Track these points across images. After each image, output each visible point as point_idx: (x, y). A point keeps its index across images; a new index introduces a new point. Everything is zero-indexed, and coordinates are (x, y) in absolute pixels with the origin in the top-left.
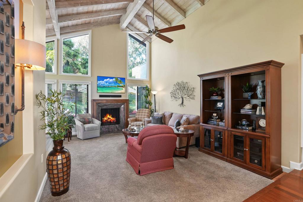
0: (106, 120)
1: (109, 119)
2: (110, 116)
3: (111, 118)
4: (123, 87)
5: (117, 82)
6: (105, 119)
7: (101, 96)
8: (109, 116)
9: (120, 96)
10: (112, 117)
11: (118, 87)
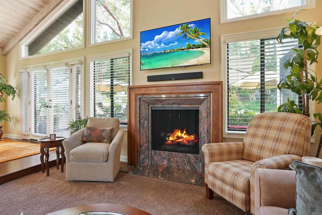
0: (172, 141)
1: (179, 138)
2: (182, 132)
3: (185, 136)
4: (204, 46)
5: (186, 36)
6: (171, 139)
7: (150, 79)
8: (179, 134)
9: (200, 75)
10: (188, 133)
11: (189, 48)
